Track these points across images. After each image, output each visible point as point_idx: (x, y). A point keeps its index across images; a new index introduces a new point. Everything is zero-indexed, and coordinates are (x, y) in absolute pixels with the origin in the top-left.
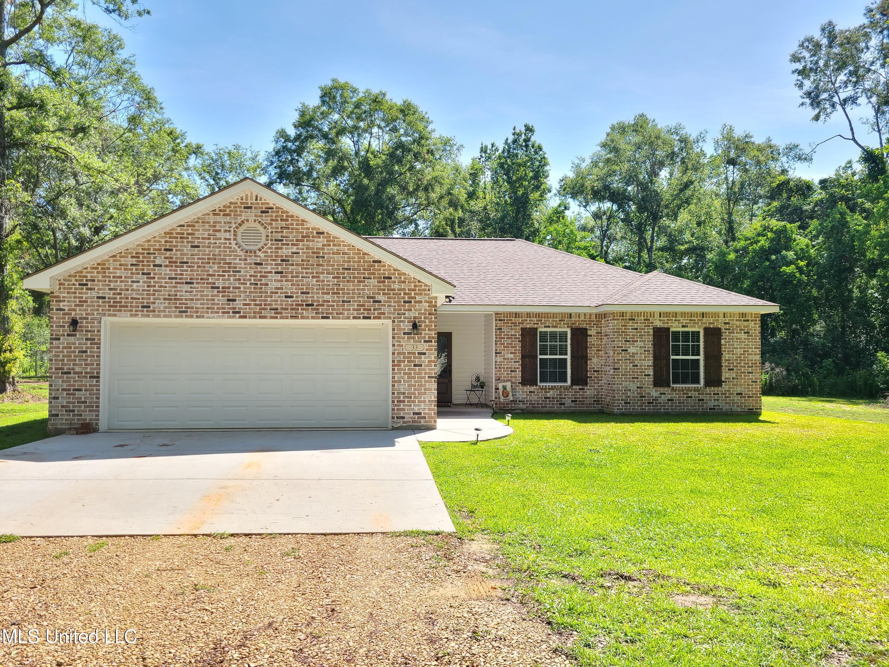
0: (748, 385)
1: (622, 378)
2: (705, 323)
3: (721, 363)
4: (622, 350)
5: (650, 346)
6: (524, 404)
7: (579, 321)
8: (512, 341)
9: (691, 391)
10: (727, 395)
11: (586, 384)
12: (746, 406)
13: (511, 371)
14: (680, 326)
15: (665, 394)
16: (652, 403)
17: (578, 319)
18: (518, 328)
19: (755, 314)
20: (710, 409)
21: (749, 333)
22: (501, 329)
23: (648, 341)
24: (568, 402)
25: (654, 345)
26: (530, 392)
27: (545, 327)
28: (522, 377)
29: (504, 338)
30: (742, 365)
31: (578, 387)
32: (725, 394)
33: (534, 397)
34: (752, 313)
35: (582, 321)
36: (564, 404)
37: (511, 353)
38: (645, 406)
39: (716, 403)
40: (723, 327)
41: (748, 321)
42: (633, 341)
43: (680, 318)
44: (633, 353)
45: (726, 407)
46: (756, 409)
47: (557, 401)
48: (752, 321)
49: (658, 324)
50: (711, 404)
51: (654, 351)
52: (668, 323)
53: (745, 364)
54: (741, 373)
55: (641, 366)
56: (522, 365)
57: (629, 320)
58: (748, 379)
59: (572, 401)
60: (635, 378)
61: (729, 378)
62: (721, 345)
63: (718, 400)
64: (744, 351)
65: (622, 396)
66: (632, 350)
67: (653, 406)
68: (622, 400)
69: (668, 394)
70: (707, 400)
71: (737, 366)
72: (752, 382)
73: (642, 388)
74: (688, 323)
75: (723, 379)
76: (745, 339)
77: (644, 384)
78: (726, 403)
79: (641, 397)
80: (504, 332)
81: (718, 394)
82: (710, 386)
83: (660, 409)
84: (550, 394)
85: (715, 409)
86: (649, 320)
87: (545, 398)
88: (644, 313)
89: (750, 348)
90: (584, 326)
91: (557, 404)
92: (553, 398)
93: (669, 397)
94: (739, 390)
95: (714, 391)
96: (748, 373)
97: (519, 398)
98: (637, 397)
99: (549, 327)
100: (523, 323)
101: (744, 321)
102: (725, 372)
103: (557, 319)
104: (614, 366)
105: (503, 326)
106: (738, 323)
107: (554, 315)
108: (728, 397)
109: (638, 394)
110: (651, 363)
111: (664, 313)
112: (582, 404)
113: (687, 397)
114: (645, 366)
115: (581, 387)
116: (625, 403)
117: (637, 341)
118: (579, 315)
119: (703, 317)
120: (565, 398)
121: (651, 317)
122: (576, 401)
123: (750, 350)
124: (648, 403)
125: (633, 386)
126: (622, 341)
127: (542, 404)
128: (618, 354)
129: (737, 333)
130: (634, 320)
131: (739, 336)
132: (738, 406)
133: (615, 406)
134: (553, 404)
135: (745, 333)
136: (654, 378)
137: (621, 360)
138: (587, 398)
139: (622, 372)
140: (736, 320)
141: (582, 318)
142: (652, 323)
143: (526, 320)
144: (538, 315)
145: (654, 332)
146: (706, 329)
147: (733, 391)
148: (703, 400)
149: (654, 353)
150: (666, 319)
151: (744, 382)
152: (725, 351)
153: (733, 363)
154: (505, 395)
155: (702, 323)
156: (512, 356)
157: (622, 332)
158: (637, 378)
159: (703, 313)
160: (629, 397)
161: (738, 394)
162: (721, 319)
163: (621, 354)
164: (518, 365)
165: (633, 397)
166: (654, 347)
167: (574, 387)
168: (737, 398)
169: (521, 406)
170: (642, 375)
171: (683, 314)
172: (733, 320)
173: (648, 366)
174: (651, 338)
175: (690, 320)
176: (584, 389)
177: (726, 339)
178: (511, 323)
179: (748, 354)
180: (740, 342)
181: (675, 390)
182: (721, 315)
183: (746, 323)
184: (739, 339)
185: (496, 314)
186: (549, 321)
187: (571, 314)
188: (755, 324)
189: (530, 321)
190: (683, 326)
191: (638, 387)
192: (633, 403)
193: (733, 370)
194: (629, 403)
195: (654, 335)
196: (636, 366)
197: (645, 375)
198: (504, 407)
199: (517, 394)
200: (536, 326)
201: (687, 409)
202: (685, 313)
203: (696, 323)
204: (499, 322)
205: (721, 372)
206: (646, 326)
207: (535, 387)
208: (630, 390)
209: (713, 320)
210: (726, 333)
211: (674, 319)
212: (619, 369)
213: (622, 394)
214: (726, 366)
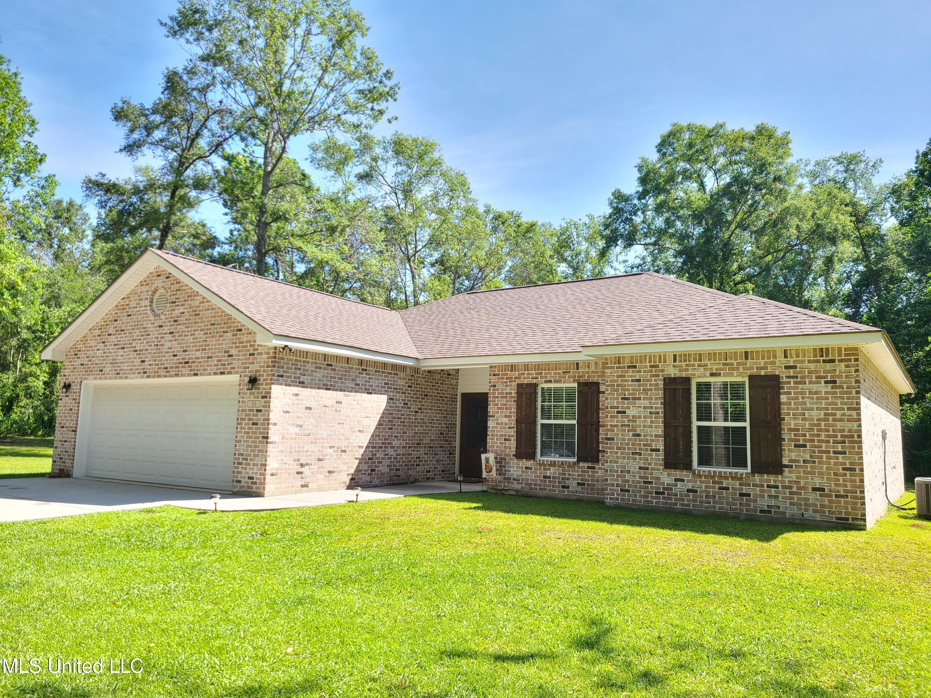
0: (835, 474)
1: (617, 453)
2: (751, 368)
3: (780, 434)
4: (618, 412)
5: (659, 406)
6: (519, 483)
7: (588, 373)
8: (507, 401)
9: (726, 478)
10: (795, 489)
11: (597, 461)
12: (834, 513)
13: (505, 440)
14: (708, 373)
15: (683, 481)
16: (663, 493)
17: (587, 370)
18: (514, 384)
19: (846, 349)
20: (761, 511)
21: (835, 382)
22: (495, 386)
23: (656, 399)
24: (573, 485)
25: (665, 404)
26: (526, 468)
27: (546, 382)
28: (517, 448)
29: (498, 397)
30: (823, 438)
31: (586, 465)
32: (791, 488)
33: (531, 476)
34: (840, 349)
35: (593, 372)
36: (568, 487)
37: (506, 416)
38: (652, 497)
39: (773, 502)
40: (783, 374)
41: (833, 361)
42: (633, 399)
43: (707, 362)
44: (633, 417)
45: (791, 511)
46: (853, 519)
47: (559, 482)
48: (840, 361)
49: (672, 372)
50: (764, 503)
51: (665, 413)
52: (687, 370)
53: (828, 436)
54: (820, 452)
55: (645, 436)
56: (517, 432)
57: (629, 367)
58: (835, 464)
59: (579, 484)
60: (636, 453)
61: (798, 461)
62: (780, 403)
63: (776, 497)
64: (826, 414)
65: (617, 480)
66: (631, 412)
67: (664, 498)
68: (618, 485)
69: (689, 481)
70: (755, 495)
71: (813, 441)
72: (844, 469)
73: (647, 469)
74: (721, 369)
75: (785, 461)
76: (826, 393)
77: (650, 464)
78: (791, 504)
79: (644, 482)
80: (498, 389)
81: (777, 487)
82: (761, 472)
83: (676, 504)
84: (551, 472)
85: (770, 512)
86: (657, 366)
87: (544, 477)
88: (650, 357)
89: (838, 409)
90: (595, 379)
91: (558, 487)
92: (554, 478)
93: (690, 486)
94: (817, 482)
95: (769, 481)
96: (835, 452)
97: (513, 475)
98: (639, 482)
99: (550, 381)
100: (520, 378)
101: (824, 361)
102: (790, 451)
103: (561, 371)
104: (607, 434)
105: (497, 382)
106: (812, 366)
107: (557, 366)
108: (796, 493)
109: (641, 477)
110: (660, 431)
111: (680, 356)
112: (592, 489)
113: (720, 488)
114: (651, 436)
115: (590, 464)
116: (622, 490)
117: (639, 399)
118: (589, 364)
119: (747, 358)
120: (568, 479)
121: (660, 362)
122: (584, 484)
123: (839, 413)
124: (657, 493)
125: (634, 466)
126: (617, 399)
127: (540, 485)
128: (611, 417)
129: (810, 383)
130: (635, 367)
131: (814, 387)
132: (815, 511)
133: (608, 494)
134: (553, 486)
135: (826, 382)
136: (665, 455)
137: (616, 426)
138: (598, 481)
139: (617, 443)
140: (809, 362)
141: (593, 368)
142: (663, 371)
143: (524, 374)
144: (538, 367)
145: (664, 385)
146: (751, 378)
147: (806, 483)
148: (749, 495)
149: (665, 417)
150: (683, 364)
151: (828, 468)
152: (788, 414)
153: (804, 435)
154: (488, 470)
155: (744, 369)
156: (506, 420)
157: (618, 385)
158: (640, 454)
159: (746, 353)
160: (628, 481)
161: (814, 489)
162: (780, 359)
163: (617, 417)
164: (513, 432)
165: (633, 482)
166: (665, 408)
167: (581, 464)
168: (813, 497)
169: (516, 486)
170: (646, 450)
171: (712, 355)
172: (803, 362)
173: (656, 436)
174: (661, 393)
175: (724, 364)
176: (594, 468)
177: (790, 393)
178: (507, 378)
179: (834, 420)
180: (818, 398)
181: (700, 476)
182: (780, 354)
183: (828, 366)
184: (816, 393)
185: (491, 367)
186: (550, 373)
187: (578, 364)
188: (847, 366)
189: (528, 374)
190: (712, 375)
191: (640, 468)
192: (633, 491)
193: (805, 446)
194: (628, 491)
195: (665, 390)
196: (639, 435)
197: (652, 450)
198: (496, 486)
199: (511, 469)
200: (534, 381)
201: (720, 508)
202: (715, 354)
203: (734, 369)
204: (493, 377)
205: (781, 450)
206: (654, 376)
207: (532, 462)
208: (629, 472)
209: (766, 363)
210: (789, 383)
211: (696, 363)
212: (613, 439)
213: (618, 476)
214: (790, 440)
